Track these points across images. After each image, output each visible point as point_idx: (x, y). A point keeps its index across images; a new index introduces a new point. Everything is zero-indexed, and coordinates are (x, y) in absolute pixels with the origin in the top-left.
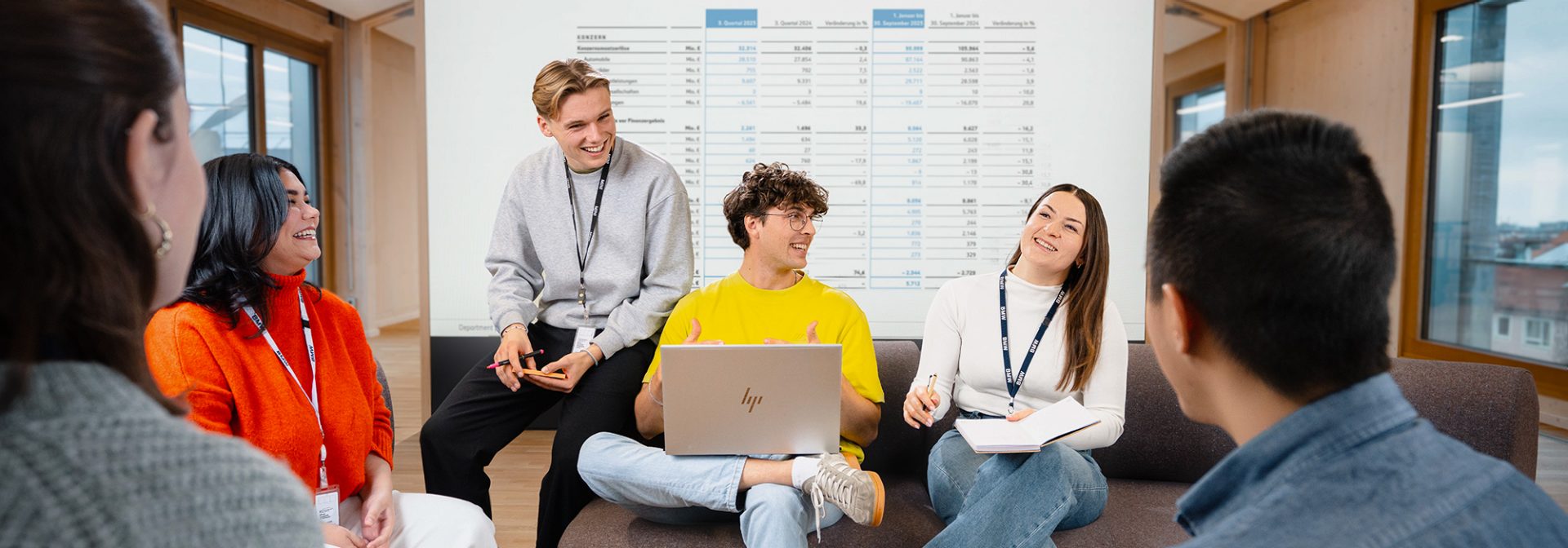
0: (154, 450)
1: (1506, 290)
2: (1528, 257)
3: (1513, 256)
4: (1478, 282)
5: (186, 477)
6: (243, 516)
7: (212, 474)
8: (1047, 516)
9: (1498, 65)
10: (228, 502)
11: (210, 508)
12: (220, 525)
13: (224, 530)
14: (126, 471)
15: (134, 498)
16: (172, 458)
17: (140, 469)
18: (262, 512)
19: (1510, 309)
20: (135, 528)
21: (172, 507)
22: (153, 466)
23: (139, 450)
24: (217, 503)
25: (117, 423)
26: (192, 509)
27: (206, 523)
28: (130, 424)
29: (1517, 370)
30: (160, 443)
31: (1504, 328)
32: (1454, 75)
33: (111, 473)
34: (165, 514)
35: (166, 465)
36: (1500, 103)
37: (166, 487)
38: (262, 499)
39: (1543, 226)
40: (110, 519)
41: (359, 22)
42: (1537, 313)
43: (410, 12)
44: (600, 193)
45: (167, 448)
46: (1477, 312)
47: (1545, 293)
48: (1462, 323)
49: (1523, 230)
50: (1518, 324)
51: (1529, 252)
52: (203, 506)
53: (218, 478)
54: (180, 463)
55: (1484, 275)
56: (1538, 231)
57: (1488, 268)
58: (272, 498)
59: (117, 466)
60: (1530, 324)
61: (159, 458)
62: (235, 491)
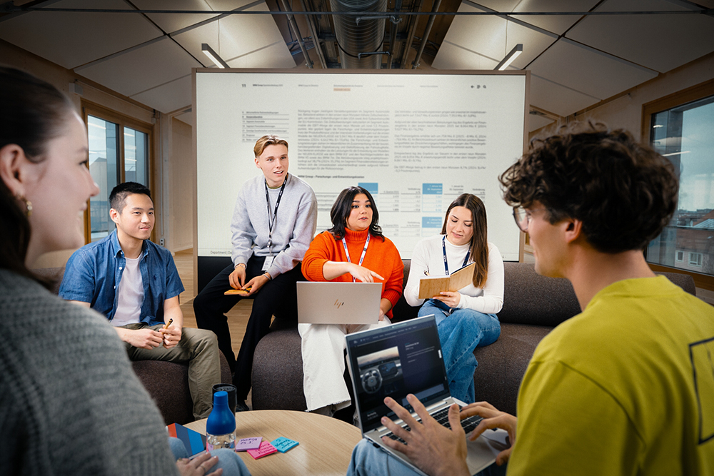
0: (38, 313)
1: (682, 240)
2: (692, 225)
3: (685, 225)
4: (669, 236)
5: (52, 327)
6: (79, 346)
7: (65, 324)
8: (470, 345)
9: (679, 138)
10: (72, 339)
11: (64, 342)
12: (68, 351)
13: (70, 352)
14: (23, 325)
15: (27, 338)
16: (46, 318)
17: (30, 324)
18: (89, 343)
19: (683, 248)
20: (26, 353)
21: (45, 342)
22: (37, 321)
23: (30, 313)
24: (66, 340)
25: (20, 300)
26: (54, 343)
27: (61, 349)
28: (27, 300)
29: (686, 276)
30: (41, 309)
31: (680, 258)
32: (659, 142)
33: (15, 326)
34: (42, 346)
35: (43, 321)
36: (680, 155)
37: (42, 332)
38: (89, 336)
39: (698, 211)
40: (15, 349)
41: (167, 115)
42: (695, 250)
43: (190, 110)
44: (280, 197)
45: (44, 312)
46: (668, 250)
47: (698, 241)
48: (662, 254)
49: (689, 213)
50: (687, 255)
51: (692, 223)
52: (60, 341)
53: (68, 327)
54: (50, 320)
55: (672, 233)
56: (696, 213)
57: (673, 230)
58: (94, 335)
59: (18, 322)
60: (692, 255)
61: (39, 318)
62: (75, 333)
